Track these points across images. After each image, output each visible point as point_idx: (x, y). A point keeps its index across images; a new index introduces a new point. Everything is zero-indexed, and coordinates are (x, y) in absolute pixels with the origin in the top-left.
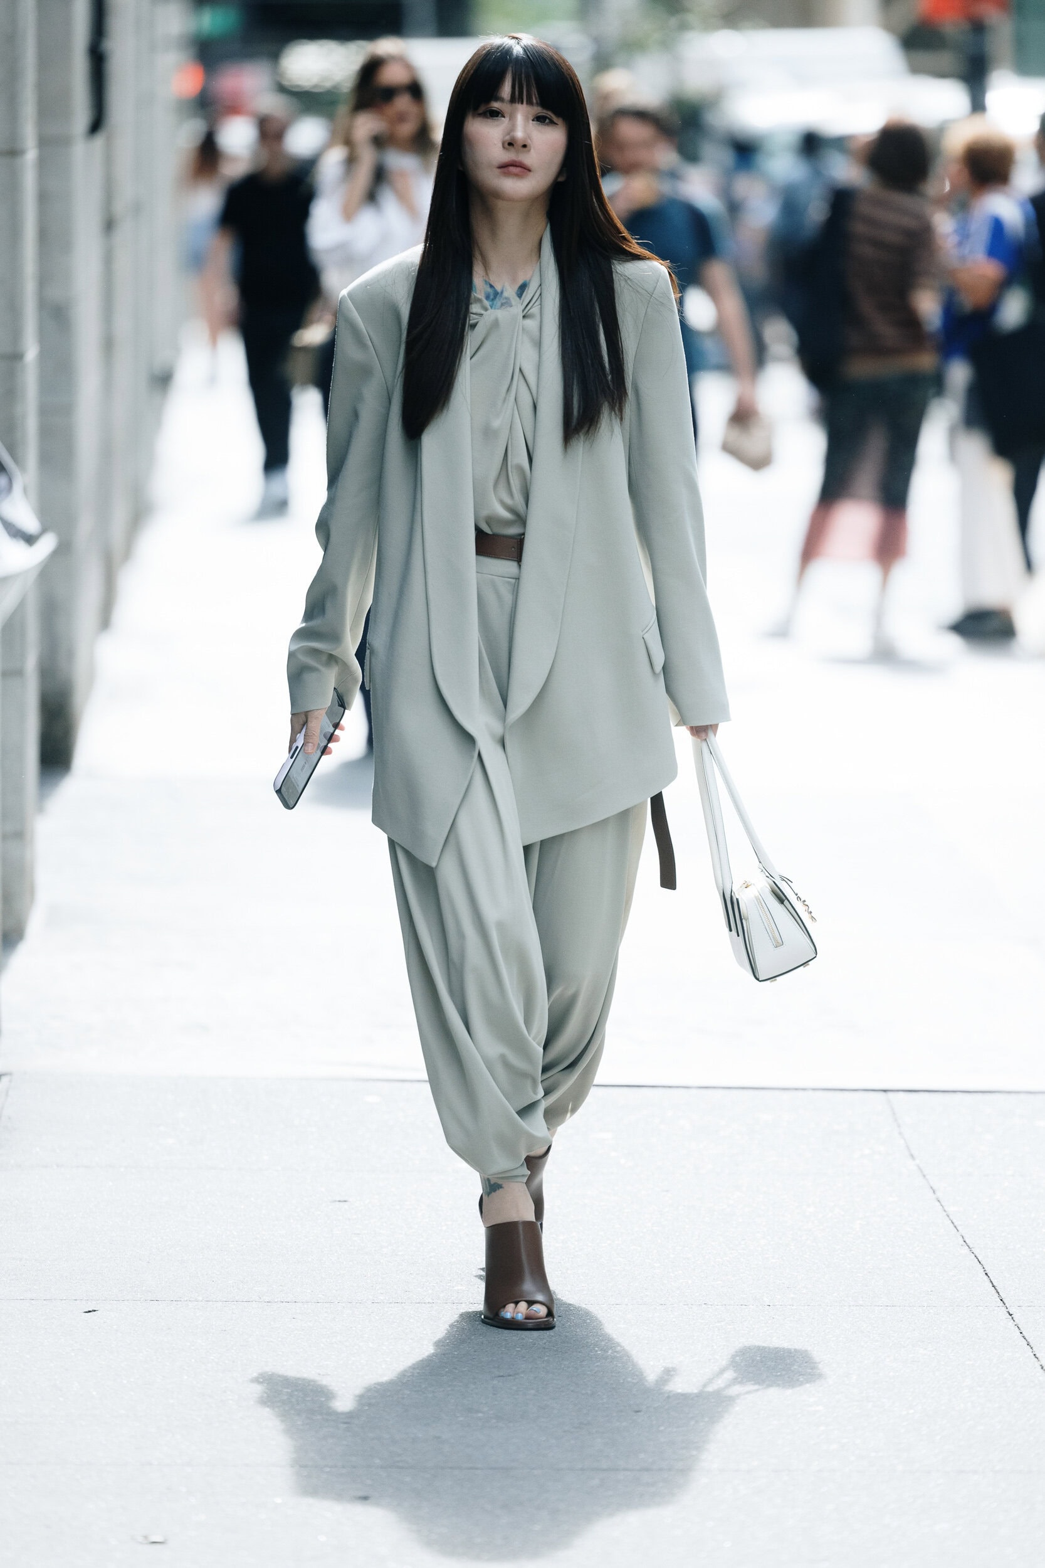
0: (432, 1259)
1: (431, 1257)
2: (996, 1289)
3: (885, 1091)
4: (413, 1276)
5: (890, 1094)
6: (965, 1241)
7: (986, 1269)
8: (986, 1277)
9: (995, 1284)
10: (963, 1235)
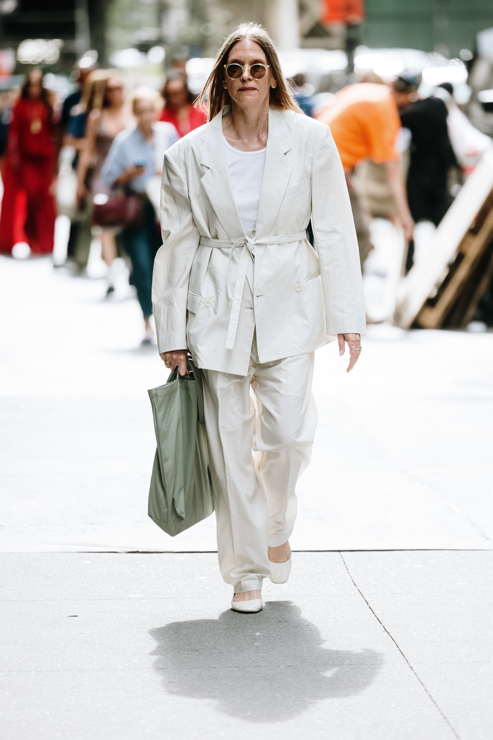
0: (121, 646)
1: (120, 645)
2: (403, 654)
3: (339, 551)
4: (111, 655)
5: (341, 553)
6: (385, 629)
7: (397, 644)
8: (397, 648)
9: (402, 652)
10: (384, 626)
